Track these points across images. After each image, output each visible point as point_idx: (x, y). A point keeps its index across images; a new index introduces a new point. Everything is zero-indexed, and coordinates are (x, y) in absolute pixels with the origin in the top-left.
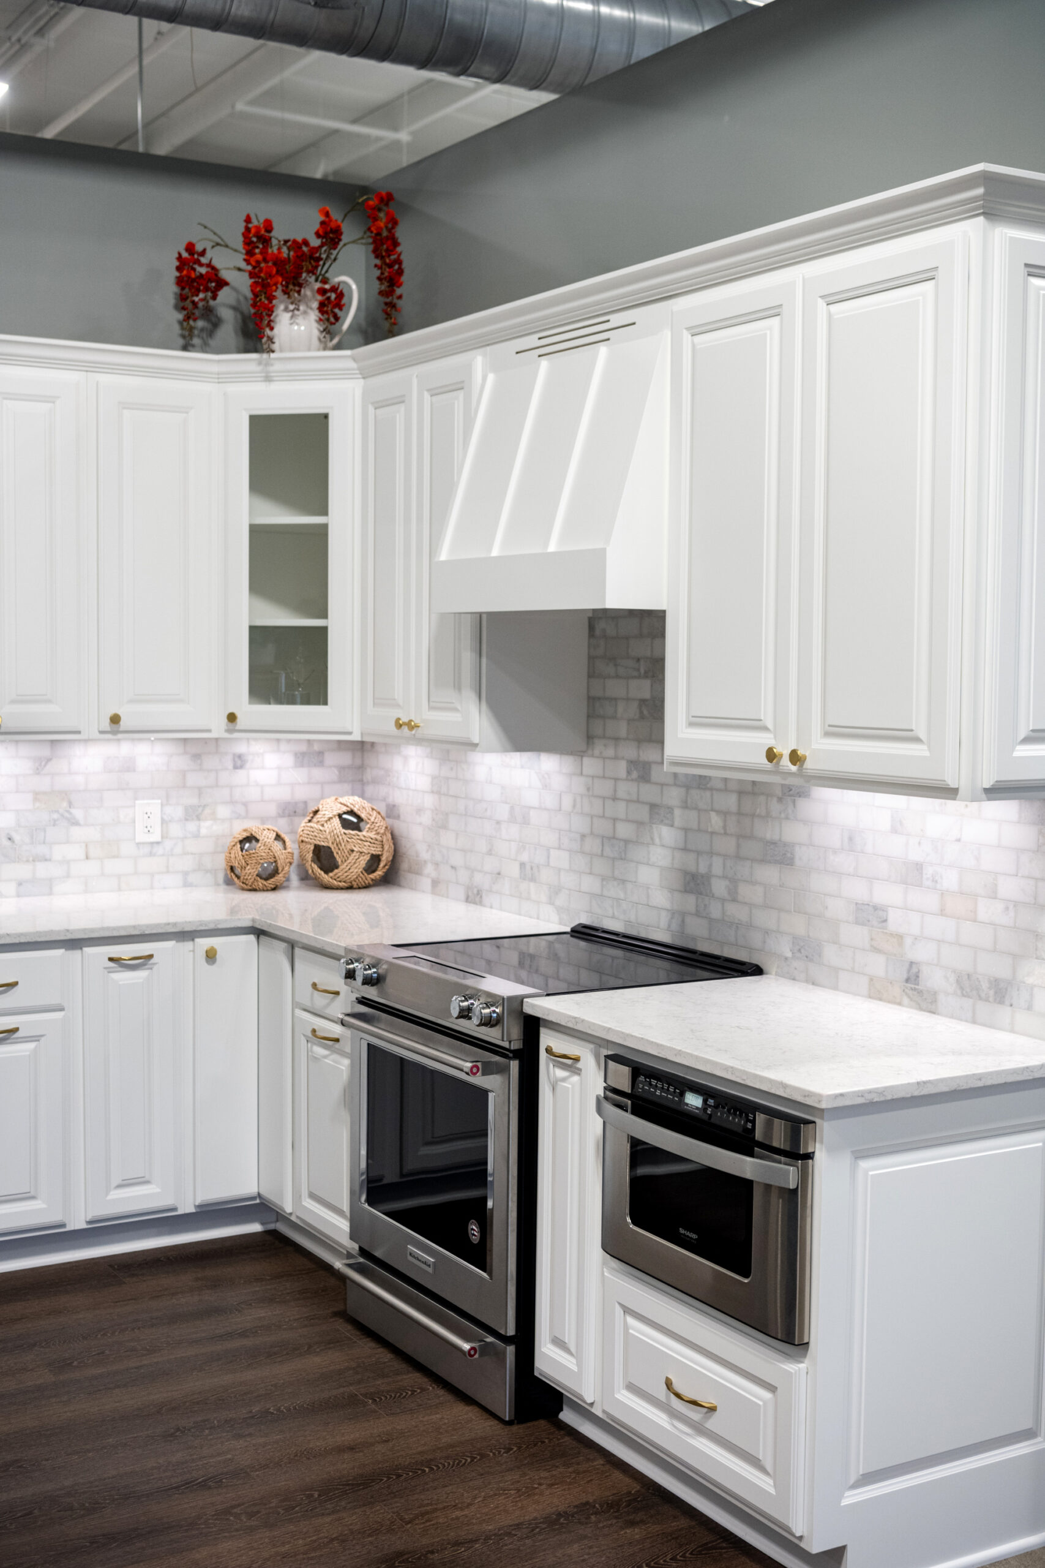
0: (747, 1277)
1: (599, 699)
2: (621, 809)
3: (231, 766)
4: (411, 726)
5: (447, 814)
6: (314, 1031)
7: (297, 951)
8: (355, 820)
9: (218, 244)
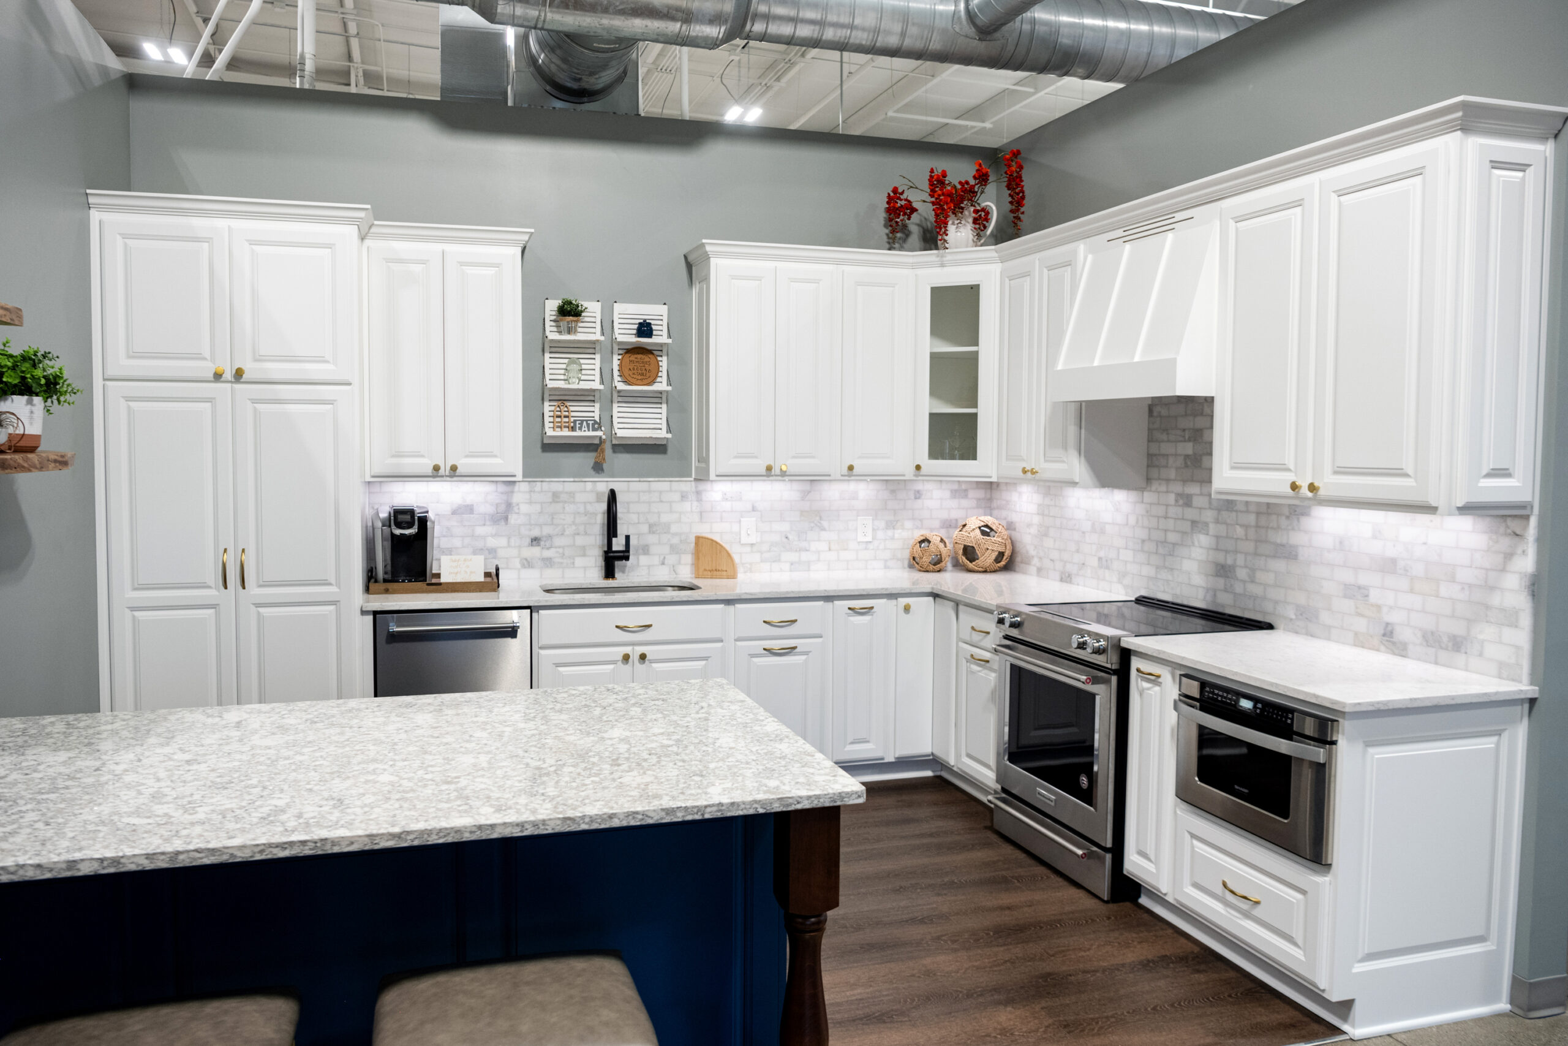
0: (1286, 818)
1: (1155, 455)
2: (1170, 524)
3: (913, 498)
4: (1033, 472)
5: (1048, 527)
6: (972, 655)
7: (961, 607)
8: (988, 531)
9: (911, 187)
